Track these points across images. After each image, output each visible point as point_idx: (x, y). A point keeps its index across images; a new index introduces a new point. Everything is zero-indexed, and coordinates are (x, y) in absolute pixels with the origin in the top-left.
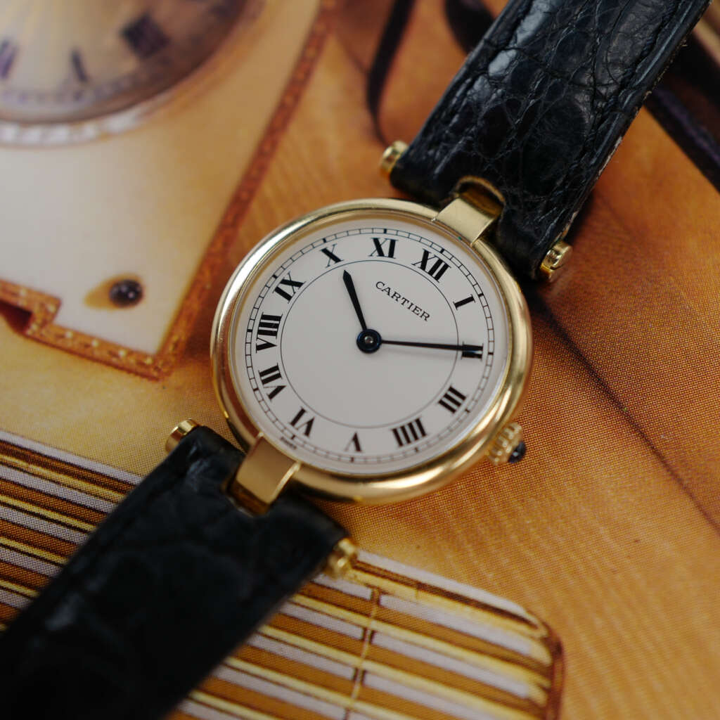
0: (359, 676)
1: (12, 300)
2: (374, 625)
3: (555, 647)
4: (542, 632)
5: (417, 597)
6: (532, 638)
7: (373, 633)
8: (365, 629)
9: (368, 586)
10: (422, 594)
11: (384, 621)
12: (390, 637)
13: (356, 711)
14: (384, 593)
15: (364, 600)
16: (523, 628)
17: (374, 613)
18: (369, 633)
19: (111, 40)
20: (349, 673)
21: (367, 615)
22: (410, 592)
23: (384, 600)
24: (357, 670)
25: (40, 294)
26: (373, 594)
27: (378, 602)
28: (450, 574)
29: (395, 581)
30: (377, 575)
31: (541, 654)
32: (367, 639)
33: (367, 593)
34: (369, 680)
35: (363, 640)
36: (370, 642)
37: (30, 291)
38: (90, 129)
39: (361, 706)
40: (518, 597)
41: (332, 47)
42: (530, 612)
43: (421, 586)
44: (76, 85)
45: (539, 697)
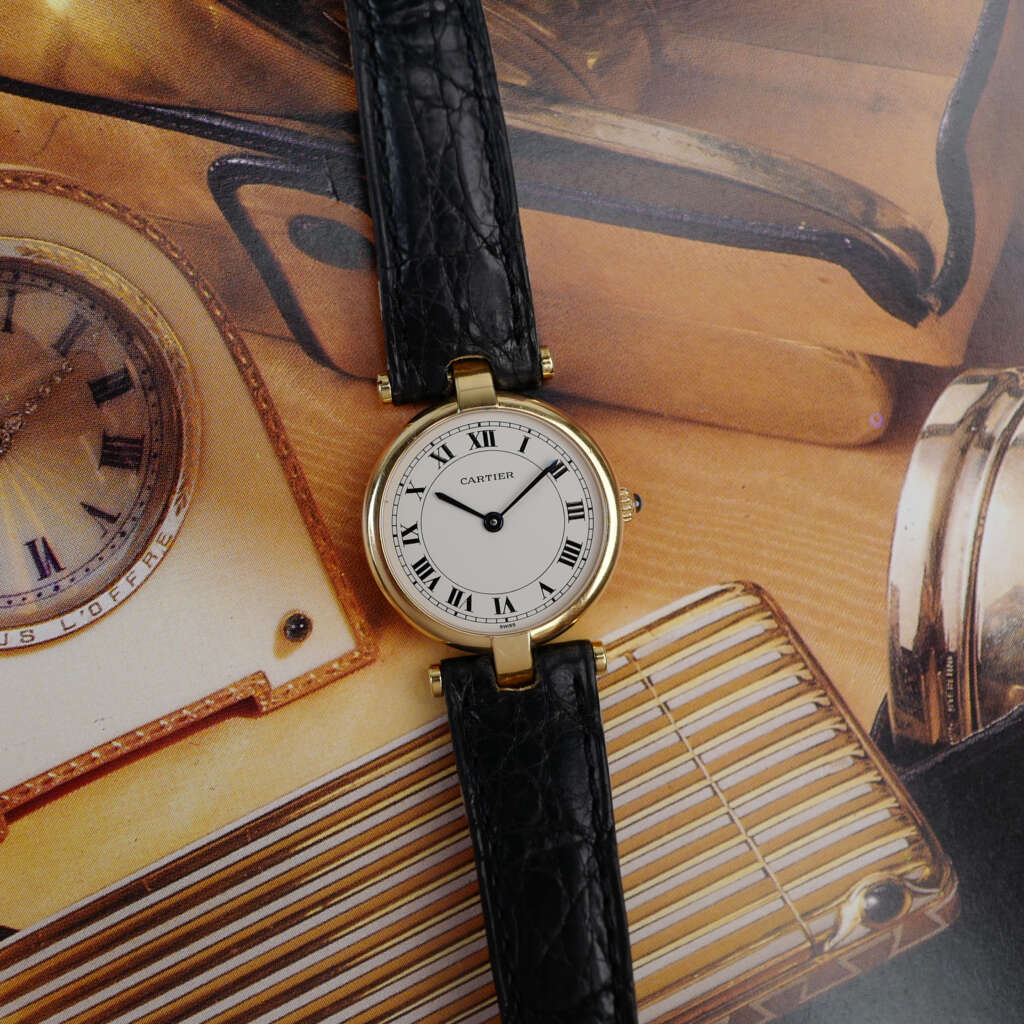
0: (664, 708)
1: (231, 700)
2: (645, 674)
3: (756, 590)
4: (740, 587)
5: (653, 635)
6: (738, 596)
7: (649, 678)
8: (643, 681)
9: (620, 656)
10: (654, 631)
11: (648, 666)
12: (659, 672)
13: (681, 728)
14: (633, 651)
15: (625, 666)
16: (727, 595)
17: (638, 668)
18: (646, 680)
19: (101, 476)
20: (658, 712)
21: (636, 672)
22: (647, 636)
23: (636, 655)
24: (660, 707)
25: (244, 680)
26: (628, 659)
27: (635, 659)
28: (660, 606)
29: (633, 638)
30: (619, 645)
31: (751, 600)
32: (649, 685)
33: (623, 661)
34: (672, 705)
35: (647, 687)
36: (652, 685)
37: (235, 685)
38: (156, 548)
39: (680, 724)
40: (709, 581)
41: (253, 343)
42: (724, 583)
43: (649, 628)
44: (113, 528)
45: (772, 624)
